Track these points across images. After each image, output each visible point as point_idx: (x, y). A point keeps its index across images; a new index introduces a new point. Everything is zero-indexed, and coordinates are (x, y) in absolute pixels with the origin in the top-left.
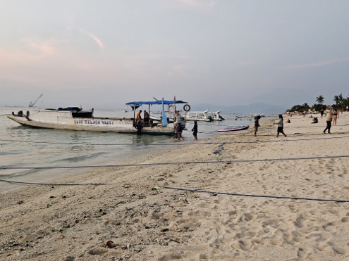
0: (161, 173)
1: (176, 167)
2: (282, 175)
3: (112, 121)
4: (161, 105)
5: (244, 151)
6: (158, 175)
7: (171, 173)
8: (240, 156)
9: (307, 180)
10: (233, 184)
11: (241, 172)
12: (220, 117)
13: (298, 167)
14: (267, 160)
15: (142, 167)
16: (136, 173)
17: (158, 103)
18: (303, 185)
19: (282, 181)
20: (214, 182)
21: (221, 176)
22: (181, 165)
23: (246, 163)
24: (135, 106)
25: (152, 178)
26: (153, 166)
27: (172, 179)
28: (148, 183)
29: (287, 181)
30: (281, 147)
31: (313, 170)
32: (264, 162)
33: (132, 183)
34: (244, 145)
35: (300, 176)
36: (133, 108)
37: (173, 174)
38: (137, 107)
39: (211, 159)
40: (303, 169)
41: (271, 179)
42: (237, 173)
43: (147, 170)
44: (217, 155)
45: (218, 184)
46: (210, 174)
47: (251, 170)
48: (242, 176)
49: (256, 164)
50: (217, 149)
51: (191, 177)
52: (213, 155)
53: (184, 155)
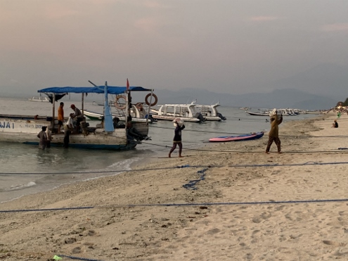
0: (76, 227)
1: (107, 214)
2: (287, 234)
3: (11, 122)
4: (104, 95)
5: (239, 182)
6: (68, 231)
7: (92, 228)
8: (229, 193)
9: (326, 242)
10: (196, 251)
11: (220, 226)
12: (218, 114)
13: (320, 217)
14: (273, 202)
15: (46, 213)
16: (31, 226)
17: (97, 90)
18: (315, 252)
19: (284, 244)
20: (165, 245)
21: (182, 233)
22: (118, 211)
23: (234, 207)
24: (56, 94)
25: (56, 237)
26: (67, 213)
27: (92, 240)
28: (43, 248)
29: (290, 246)
30: (305, 176)
31: (342, 224)
32: (266, 206)
33: (14, 248)
34: (243, 170)
35: (316, 236)
36: (51, 98)
37: (97, 230)
38: (58, 98)
39: (176, 199)
40: (327, 221)
41: (267, 241)
42: (211, 227)
43: (52, 221)
44: (189, 192)
45: (170, 250)
46: (162, 230)
47: (239, 221)
48: (218, 234)
49: (250, 209)
50: (194, 178)
51: (128, 234)
52: (182, 191)
53: (130, 190)
